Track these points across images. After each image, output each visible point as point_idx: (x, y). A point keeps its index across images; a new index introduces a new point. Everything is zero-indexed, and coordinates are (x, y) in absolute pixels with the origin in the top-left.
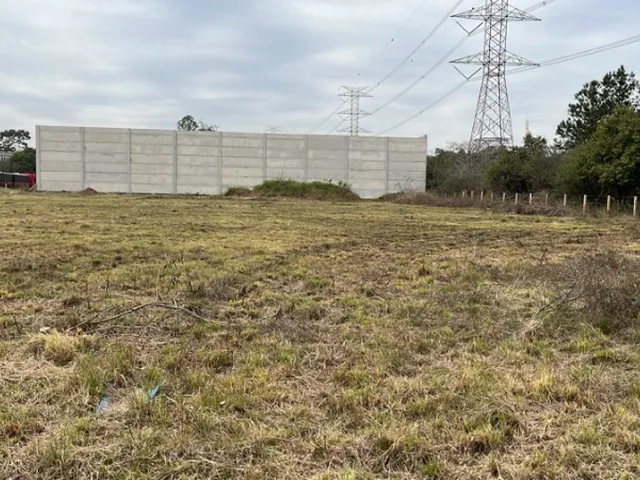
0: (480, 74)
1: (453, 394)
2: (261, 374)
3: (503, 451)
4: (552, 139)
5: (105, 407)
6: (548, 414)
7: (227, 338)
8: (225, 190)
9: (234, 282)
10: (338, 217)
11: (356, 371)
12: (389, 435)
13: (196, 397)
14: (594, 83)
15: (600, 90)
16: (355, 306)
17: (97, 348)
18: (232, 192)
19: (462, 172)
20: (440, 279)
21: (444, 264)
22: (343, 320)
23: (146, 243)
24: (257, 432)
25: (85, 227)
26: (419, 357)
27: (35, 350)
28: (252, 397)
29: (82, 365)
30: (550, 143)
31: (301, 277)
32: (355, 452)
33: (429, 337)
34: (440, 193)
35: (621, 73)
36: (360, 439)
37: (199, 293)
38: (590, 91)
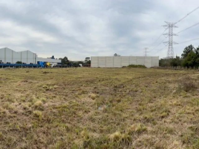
0: (168, 45)
1: (159, 106)
2: (126, 103)
3: (167, 117)
4: (180, 56)
5: (100, 108)
6: (175, 109)
7: (120, 96)
8: (122, 67)
9: (122, 85)
10: (142, 71)
11: (142, 102)
12: (147, 116)
13: (114, 108)
14: (187, 47)
15: (188, 48)
16: (143, 89)
17: (99, 97)
18: (123, 67)
19: (165, 62)
20: (160, 83)
21: (161, 80)
22: (141, 92)
23: (108, 77)
24: (124, 115)
25: (98, 74)
26: (154, 99)
27: (89, 97)
28: (124, 108)
29: (96, 100)
30: (180, 57)
31: (134, 84)
32: (141, 120)
33: (156, 95)
34: (161, 66)
35: (191, 46)
36: (142, 117)
37: (116, 87)
38: (186, 48)
